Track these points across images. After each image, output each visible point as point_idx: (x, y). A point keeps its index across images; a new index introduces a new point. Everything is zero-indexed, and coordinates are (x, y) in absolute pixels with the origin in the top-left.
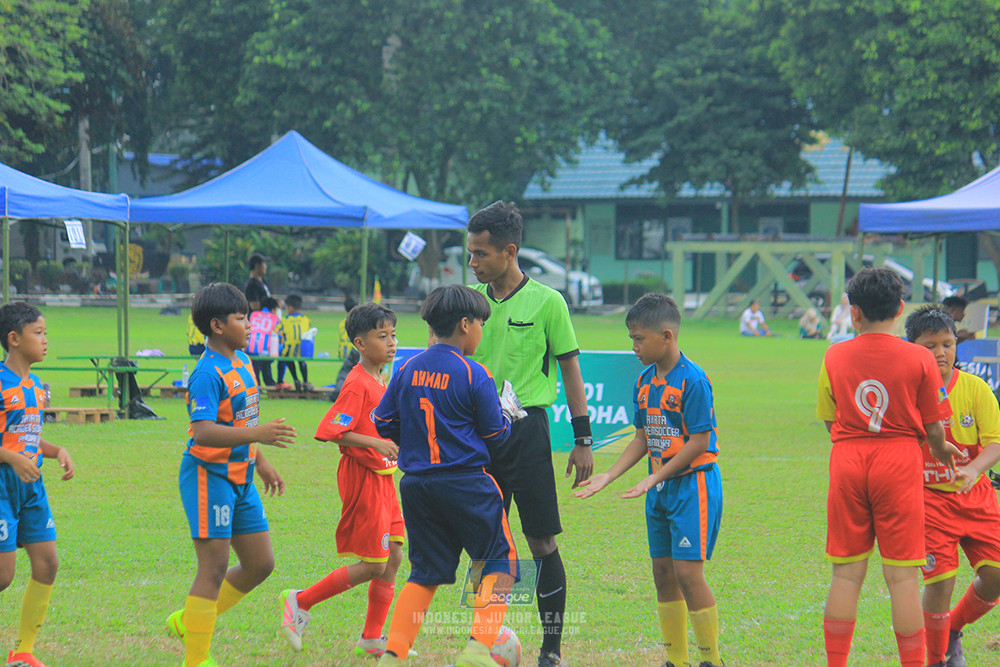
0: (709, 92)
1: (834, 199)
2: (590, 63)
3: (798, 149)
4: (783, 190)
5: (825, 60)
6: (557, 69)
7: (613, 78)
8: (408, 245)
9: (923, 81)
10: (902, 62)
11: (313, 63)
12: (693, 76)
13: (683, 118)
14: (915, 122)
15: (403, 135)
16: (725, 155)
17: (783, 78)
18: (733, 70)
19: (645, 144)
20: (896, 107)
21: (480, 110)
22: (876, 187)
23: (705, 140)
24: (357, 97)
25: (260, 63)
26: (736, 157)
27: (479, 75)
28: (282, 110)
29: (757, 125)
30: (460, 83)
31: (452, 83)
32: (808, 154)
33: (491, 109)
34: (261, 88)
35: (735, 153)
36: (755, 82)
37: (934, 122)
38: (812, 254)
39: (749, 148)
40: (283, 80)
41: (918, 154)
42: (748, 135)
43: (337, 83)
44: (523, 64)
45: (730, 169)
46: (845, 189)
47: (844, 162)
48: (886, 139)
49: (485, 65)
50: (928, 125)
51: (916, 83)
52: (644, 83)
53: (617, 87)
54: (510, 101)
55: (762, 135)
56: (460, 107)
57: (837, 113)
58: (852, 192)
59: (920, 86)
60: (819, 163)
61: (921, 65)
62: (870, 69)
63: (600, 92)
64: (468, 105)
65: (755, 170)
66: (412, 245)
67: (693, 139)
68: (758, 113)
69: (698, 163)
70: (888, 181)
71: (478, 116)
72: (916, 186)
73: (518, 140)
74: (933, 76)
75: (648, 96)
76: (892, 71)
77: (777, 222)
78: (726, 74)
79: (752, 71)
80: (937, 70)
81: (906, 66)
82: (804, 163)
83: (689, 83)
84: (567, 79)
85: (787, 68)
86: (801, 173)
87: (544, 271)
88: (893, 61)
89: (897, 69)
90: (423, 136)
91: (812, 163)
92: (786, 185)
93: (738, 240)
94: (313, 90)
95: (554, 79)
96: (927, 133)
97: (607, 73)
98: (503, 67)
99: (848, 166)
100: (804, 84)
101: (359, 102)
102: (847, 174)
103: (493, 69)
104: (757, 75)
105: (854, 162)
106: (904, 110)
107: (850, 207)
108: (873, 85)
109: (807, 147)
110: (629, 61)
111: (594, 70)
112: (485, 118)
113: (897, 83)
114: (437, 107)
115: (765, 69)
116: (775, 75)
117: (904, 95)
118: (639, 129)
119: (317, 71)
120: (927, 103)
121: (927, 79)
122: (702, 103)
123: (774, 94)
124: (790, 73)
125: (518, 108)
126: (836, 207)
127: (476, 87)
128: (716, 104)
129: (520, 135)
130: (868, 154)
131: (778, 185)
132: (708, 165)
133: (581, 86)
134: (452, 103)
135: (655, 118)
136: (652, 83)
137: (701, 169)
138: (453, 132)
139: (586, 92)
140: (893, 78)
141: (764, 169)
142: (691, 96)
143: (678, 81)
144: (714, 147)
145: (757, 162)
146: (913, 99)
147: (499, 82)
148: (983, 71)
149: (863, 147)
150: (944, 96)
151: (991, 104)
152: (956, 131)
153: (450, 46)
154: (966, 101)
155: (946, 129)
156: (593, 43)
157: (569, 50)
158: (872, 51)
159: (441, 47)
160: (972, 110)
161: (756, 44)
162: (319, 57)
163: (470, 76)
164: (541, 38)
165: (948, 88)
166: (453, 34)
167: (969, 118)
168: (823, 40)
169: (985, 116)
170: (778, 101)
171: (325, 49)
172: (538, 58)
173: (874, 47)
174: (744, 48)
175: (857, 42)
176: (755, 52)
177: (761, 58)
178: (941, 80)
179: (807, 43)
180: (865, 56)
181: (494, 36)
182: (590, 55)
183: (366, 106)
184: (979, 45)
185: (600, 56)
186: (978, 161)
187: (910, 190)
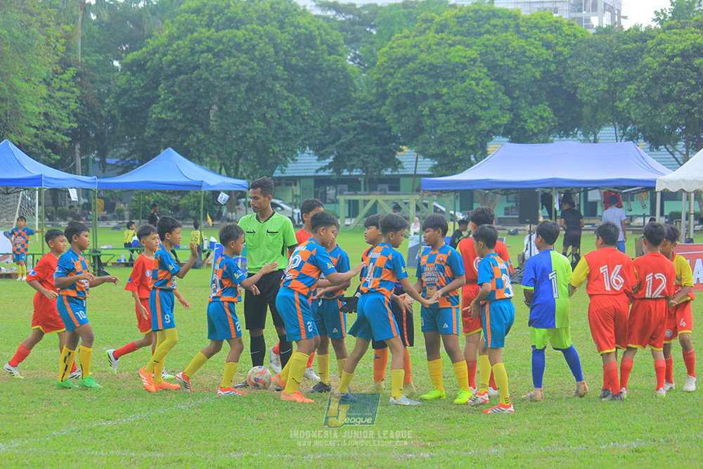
0: (355, 129)
1: (411, 176)
2: (302, 116)
3: (395, 154)
4: (388, 172)
5: (406, 115)
6: (287, 119)
7: (312, 123)
8: (221, 198)
9: (449, 124)
10: (440, 115)
11: (179, 117)
12: (348, 122)
13: (343, 141)
14: (446, 142)
15: (219, 149)
16: (361, 157)
17: (387, 123)
18: (365, 119)
19: (327, 152)
20: (437, 135)
21: (254, 137)
22: (429, 171)
23: (355, 149)
24: (199, 132)
25: (155, 118)
26: (367, 158)
27: (253, 122)
28: (165, 138)
29: (376, 143)
30: (244, 126)
31: (240, 126)
32: (399, 156)
33: (258, 137)
34: (155, 129)
35: (367, 156)
36: (375, 124)
37: (454, 142)
38: (401, 200)
39: (373, 154)
40: (166, 125)
41: (447, 156)
42: (373, 148)
43: (190, 126)
44: (272, 117)
45: (364, 163)
46: (415, 171)
47: (415, 160)
48: (433, 149)
49: (255, 118)
50: (451, 143)
51: (446, 125)
52: (326, 125)
53: (314, 127)
54: (267, 132)
55: (379, 148)
56: (245, 136)
57: (411, 138)
58: (417, 173)
59: (448, 126)
60: (404, 160)
61: (448, 116)
62: (426, 119)
63: (306, 129)
64: (248, 135)
65: (375, 163)
66: (223, 197)
67: (348, 150)
68: (377, 138)
69: (351, 160)
70: (434, 168)
71: (252, 140)
72: (447, 170)
73: (271, 150)
74: (454, 122)
75: (328, 131)
76: (435, 119)
77: (386, 186)
78: (362, 121)
79: (373, 120)
80: (455, 119)
82: (397, 159)
83: (346, 125)
84: (291, 124)
85: (389, 119)
86: (396, 164)
87: (283, 209)
88: (436, 115)
89: (437, 118)
90: (228, 149)
91: (401, 160)
92: (390, 170)
93: (368, 195)
94: (179, 129)
95: (287, 124)
96: (451, 146)
97: (309, 120)
98: (263, 118)
99: (417, 161)
100: (397, 126)
101: (199, 135)
102: (416, 165)
103: (259, 119)
104: (376, 121)
105: (419, 160)
106: (441, 137)
107: (417, 179)
108: (427, 125)
109: (398, 153)
110: (319, 116)
111: (304, 120)
112: (256, 141)
113: (437, 125)
114: (234, 137)
115: (379, 118)
116: (384, 121)
117: (441, 130)
118: (324, 146)
119: (180, 121)
120: (451, 133)
121: (451, 123)
122: (352, 133)
123: (383, 130)
124: (391, 121)
125: (270, 137)
126: (412, 179)
127: (251, 127)
128: (358, 134)
129: (272, 148)
130: (425, 156)
131: (386, 170)
132: (355, 161)
133: (298, 127)
134: (241, 134)
135: (331, 140)
136: (329, 125)
137: (352, 163)
138: (241, 148)
139: (300, 129)
140: (436, 122)
141: (379, 163)
142: (347, 131)
143: (341, 124)
144: (357, 153)
145: (376, 160)
146: (445, 132)
147: (261, 125)
148: (475, 119)
149: (424, 153)
150: (458, 131)
151: (479, 134)
152: (463, 146)
153: (240, 109)
154: (467, 133)
155: (459, 145)
156: (303, 108)
157: (293, 110)
158: (427, 111)
159: (236, 110)
160: (470, 137)
161: (375, 108)
162: (181, 115)
163: (248, 123)
164: (280, 106)
165: (460, 127)
166: (241, 104)
167: (469, 140)
168: (405, 106)
169: (476, 139)
170: (385, 133)
171: (184, 111)
172: (279, 114)
173: (427, 109)
174: (370, 109)
175: (420, 107)
176: (375, 111)
177: (378, 114)
178: (457, 123)
179: (398, 108)
180: (423, 113)
181: (259, 105)
182: (302, 113)
183: (203, 136)
184: (473, 108)
185: (306, 113)
186: (473, 159)
187: (444, 171)
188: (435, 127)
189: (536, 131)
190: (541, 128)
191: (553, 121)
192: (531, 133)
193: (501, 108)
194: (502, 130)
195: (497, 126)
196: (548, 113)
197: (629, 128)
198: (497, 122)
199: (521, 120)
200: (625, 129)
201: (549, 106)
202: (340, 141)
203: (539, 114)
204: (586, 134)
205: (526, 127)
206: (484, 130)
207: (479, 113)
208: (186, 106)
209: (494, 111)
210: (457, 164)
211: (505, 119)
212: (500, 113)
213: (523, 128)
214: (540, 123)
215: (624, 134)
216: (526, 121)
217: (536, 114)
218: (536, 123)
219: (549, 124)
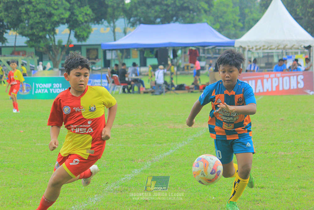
1: (12, 47)
3: (3, 34)
5: (11, 13)
10: (31, 13)
14: (35, 27)
20: (30, 24)
22: (25, 44)
32: (5, 35)
37: (39, 27)
41: (35, 35)
46: (15, 44)
48: (27, 31)
50: (37, 28)
51: (34, 18)
58: (17, 45)
59: (36, 19)
60: (8, 38)
61: (36, 14)
62: (23, 15)
70: (28, 42)
74: (39, 16)
76: (28, 15)
82: (4, 38)
86: (4, 40)
88: (29, 12)
89: (30, 15)
91: (6, 38)
96: (38, 30)
99: (16, 38)
100: (7, 18)
102: (15, 40)
106: (32, 24)
107: (17, 48)
108: (24, 18)
117: (32, 21)
120: (38, 23)
121: (37, 17)
124: (3, 16)
140: (29, 17)
146: (34, 22)
148: (51, 15)
149: (22, 34)
150: (42, 21)
151: (53, 23)
152: (44, 29)
154: (47, 22)
155: (42, 29)
160: (48, 24)
165: (43, 19)
167: (47, 26)
168: (11, 8)
169: (51, 26)
173: (24, 9)
175: (20, 9)
178: (41, 17)
180: (22, 11)
184: (49, 9)
186: (48, 37)
187: (33, 44)
188: (29, 19)
189: (83, 21)
190: (86, 19)
192: (80, 22)
193: (65, 9)
194: (65, 21)
195: (62, 19)
196: (89, 12)
197: (132, 19)
198: (62, 16)
199: (75, 15)
200: (129, 20)
201: (90, 8)
203: (85, 12)
204: (109, 23)
205: (78, 19)
206: (55, 21)
207: (53, 12)
209: (61, 11)
210: (40, 39)
211: (67, 15)
212: (64, 12)
213: (76, 20)
214: (85, 17)
215: (129, 22)
216: (77, 16)
217: (83, 12)
218: (83, 16)
219: (90, 17)
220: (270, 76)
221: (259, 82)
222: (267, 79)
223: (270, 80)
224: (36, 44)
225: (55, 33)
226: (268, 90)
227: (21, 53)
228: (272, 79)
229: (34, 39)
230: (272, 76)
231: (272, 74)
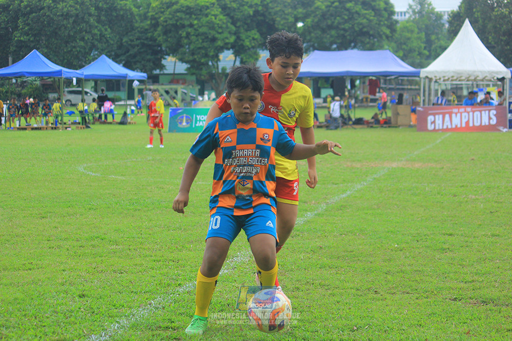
0: (138, 46)
2: (106, 38)
3: (161, 61)
4: (157, 72)
5: (171, 37)
6: (97, 40)
7: (112, 42)
8: (135, 84)
10: (193, 37)
11: (31, 39)
12: (134, 41)
13: (131, 53)
14: (196, 53)
15: (56, 58)
16: (143, 62)
17: (157, 42)
18: (143, 39)
19: (120, 60)
20: (191, 49)
21: (77, 51)
22: (184, 71)
23: (138, 58)
24: (44, 48)
25: (17, 40)
27: (76, 42)
29: (151, 54)
30: (71, 44)
31: (69, 44)
32: (164, 62)
33: (80, 51)
35: (145, 62)
36: (150, 43)
37: (201, 53)
38: (171, 89)
39: (149, 61)
41: (196, 62)
42: (149, 57)
43: (38, 45)
44: (88, 39)
45: (144, 66)
46: (174, 71)
47: (173, 64)
48: (188, 58)
49: (78, 39)
50: (199, 53)
52: (119, 43)
53: (113, 44)
55: (152, 57)
56: (72, 50)
57: (174, 50)
58: (176, 72)
59: (197, 43)
61: (197, 38)
62: (183, 39)
63: (108, 46)
64: (74, 50)
67: (134, 58)
68: (151, 51)
70: (188, 69)
71: (76, 53)
74: (201, 41)
75: (120, 46)
76: (189, 39)
78: (142, 41)
79: (149, 40)
80: (202, 39)
81: (193, 38)
82: (163, 64)
83: (133, 43)
84: (100, 43)
85: (160, 39)
86: (162, 67)
88: (190, 36)
89: (191, 39)
91: (165, 64)
92: (158, 70)
95: (96, 43)
96: (199, 56)
97: (110, 41)
98: (83, 39)
99: (175, 65)
100: (165, 43)
102: (175, 67)
103: (80, 40)
105: (177, 64)
106: (193, 50)
107: (176, 76)
108: (184, 43)
109: (163, 60)
110: (116, 37)
111: (107, 40)
112: (78, 53)
113: (191, 43)
114: (65, 50)
115: (153, 39)
116: (155, 41)
117: (193, 46)
118: (119, 56)
119: (32, 41)
120: (200, 48)
121: (199, 42)
122: (136, 49)
123: (155, 46)
124: (162, 40)
125: (87, 51)
126: (172, 76)
127: (76, 45)
128: (140, 49)
130: (182, 62)
131: (156, 70)
132: (138, 65)
133: (104, 44)
134: (69, 49)
135: (123, 53)
136: (122, 44)
137: (136, 66)
138: (70, 57)
139: (105, 46)
140: (190, 41)
142: (133, 47)
143: (129, 43)
144: (140, 60)
145: (151, 64)
146: (195, 47)
147: (82, 43)
148: (214, 40)
149: (182, 60)
150: (204, 46)
151: (216, 48)
152: (206, 55)
153: (69, 34)
154: (209, 47)
155: (204, 55)
156: (106, 33)
157: (100, 35)
158: (184, 34)
159: (66, 34)
160: (211, 49)
161: (149, 33)
162: (33, 38)
163: (74, 42)
164: (93, 31)
165: (205, 44)
166: (69, 31)
167: (210, 52)
168: (170, 31)
169: (214, 51)
170: (156, 48)
171: (35, 35)
172: (92, 37)
173: (185, 33)
174: (146, 34)
175: (180, 32)
176: (149, 35)
177: (151, 37)
178: (203, 42)
179: (166, 32)
180: (183, 35)
181: (81, 31)
182: (106, 36)
183: (46, 51)
184: (213, 32)
185: (108, 36)
186: (210, 63)
187: (194, 71)
188: (189, 44)
189: (250, 46)
190: (253, 44)
191: (261, 40)
192: (247, 48)
193: (230, 33)
194: (229, 46)
195: (227, 44)
196: (257, 36)
198: (227, 41)
199: (241, 40)
201: (258, 31)
202: (129, 54)
203: (252, 36)
205: (244, 44)
206: (219, 46)
207: (217, 36)
208: (35, 32)
209: (226, 34)
210: (202, 66)
211: (232, 39)
212: (229, 36)
213: (242, 45)
214: (252, 41)
216: (244, 41)
217: (250, 36)
218: (250, 41)
219: (257, 42)
220: (459, 110)
221: (447, 116)
222: (456, 114)
223: (459, 115)
224: (197, 72)
225: (219, 60)
226: (456, 126)
227: (181, 82)
228: (461, 113)
229: (195, 66)
230: (462, 110)
231: (461, 108)
